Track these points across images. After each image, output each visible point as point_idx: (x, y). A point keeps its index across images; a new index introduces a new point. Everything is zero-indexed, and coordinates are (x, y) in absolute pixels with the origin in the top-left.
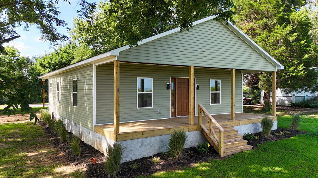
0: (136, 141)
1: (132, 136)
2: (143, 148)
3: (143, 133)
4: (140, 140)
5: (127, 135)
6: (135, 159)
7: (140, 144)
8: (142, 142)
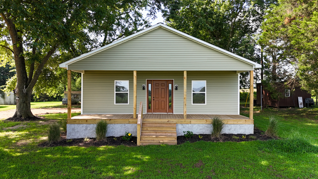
0: (81, 125)
1: (78, 121)
2: (87, 131)
3: (87, 120)
4: (85, 125)
5: (74, 121)
6: (81, 138)
7: (84, 128)
8: (86, 127)
